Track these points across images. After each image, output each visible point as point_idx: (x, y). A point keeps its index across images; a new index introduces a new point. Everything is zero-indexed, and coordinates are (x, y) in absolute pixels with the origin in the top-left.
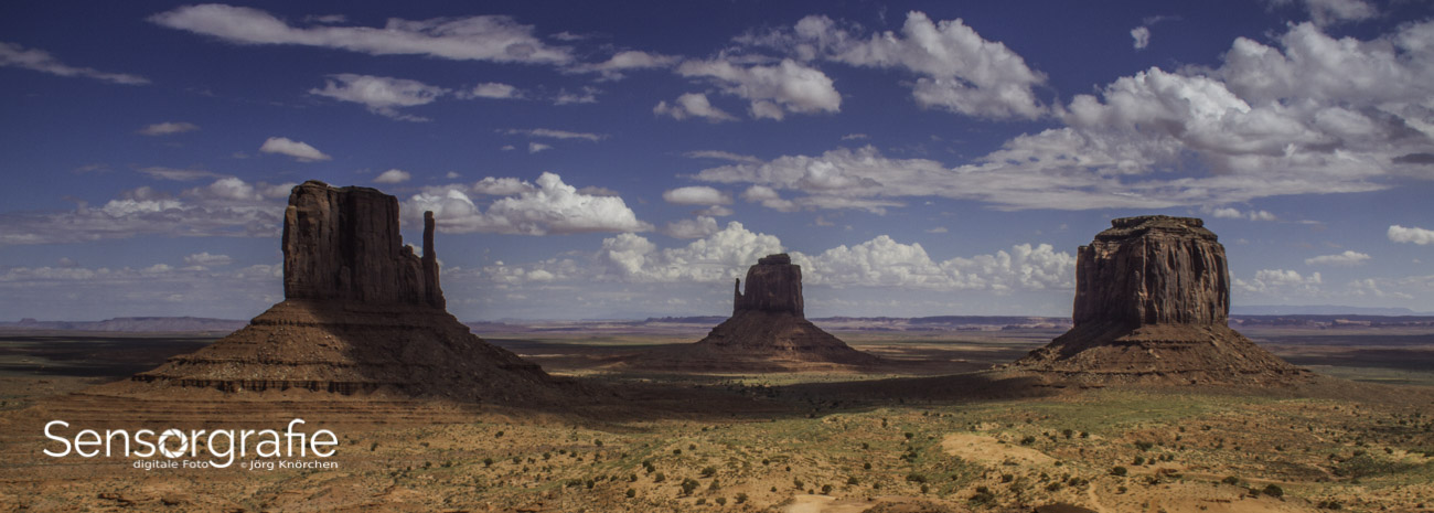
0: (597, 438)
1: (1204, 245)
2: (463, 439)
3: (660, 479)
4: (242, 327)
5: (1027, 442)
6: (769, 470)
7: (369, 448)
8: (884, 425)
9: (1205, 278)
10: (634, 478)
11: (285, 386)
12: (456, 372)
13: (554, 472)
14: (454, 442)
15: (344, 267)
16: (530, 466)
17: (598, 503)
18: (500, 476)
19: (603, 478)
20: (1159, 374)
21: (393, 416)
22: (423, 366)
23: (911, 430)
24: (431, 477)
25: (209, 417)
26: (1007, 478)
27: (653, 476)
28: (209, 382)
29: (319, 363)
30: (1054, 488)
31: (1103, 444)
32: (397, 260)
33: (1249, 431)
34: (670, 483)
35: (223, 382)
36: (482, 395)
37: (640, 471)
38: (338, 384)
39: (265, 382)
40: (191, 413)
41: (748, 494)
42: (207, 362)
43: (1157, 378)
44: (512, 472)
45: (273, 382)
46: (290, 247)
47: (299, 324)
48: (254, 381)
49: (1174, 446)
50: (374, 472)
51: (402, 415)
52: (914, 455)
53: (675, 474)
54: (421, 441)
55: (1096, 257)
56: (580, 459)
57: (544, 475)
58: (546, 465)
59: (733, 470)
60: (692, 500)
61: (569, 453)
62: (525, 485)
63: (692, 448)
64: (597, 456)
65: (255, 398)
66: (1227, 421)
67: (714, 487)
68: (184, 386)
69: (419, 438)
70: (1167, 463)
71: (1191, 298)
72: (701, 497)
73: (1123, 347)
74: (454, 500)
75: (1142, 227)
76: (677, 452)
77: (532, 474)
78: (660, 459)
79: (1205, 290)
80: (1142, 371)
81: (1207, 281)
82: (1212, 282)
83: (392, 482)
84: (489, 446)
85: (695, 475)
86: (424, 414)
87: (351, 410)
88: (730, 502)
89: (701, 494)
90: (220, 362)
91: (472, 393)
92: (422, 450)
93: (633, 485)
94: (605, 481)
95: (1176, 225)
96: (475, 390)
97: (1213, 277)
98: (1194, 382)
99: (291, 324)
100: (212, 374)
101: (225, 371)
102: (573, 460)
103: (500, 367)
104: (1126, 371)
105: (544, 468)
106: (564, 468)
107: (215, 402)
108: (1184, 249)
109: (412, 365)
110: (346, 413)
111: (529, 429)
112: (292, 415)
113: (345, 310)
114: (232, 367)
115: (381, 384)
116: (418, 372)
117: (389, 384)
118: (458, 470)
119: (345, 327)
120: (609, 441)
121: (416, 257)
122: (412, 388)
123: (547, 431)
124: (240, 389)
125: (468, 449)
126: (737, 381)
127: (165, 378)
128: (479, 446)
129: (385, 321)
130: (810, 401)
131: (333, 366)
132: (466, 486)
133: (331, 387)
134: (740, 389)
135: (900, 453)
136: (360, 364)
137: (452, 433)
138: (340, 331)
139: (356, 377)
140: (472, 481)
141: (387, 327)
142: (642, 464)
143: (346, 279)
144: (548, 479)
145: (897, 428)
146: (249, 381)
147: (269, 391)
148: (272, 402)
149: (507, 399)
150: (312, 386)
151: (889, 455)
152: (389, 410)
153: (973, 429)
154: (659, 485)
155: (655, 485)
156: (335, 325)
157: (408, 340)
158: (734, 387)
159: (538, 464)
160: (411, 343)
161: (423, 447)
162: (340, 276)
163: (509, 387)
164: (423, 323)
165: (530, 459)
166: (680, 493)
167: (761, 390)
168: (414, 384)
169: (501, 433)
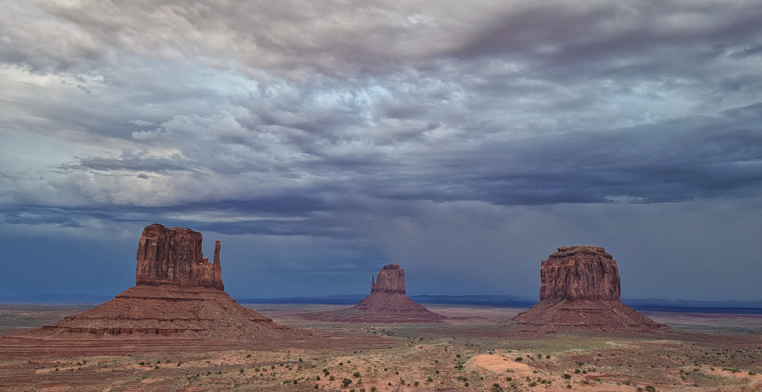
0: (300, 357)
1: (605, 260)
2: (229, 359)
3: (332, 379)
4: (110, 300)
5: (519, 360)
6: (388, 374)
7: (177, 365)
10: (318, 379)
11: (130, 332)
12: (228, 323)
13: (277, 376)
14: (223, 361)
15: (170, 269)
16: (264, 373)
18: (247, 379)
19: (302, 378)
20: (586, 326)
21: (190, 347)
22: (209, 320)
23: (459, 353)
24: (209, 380)
25: (86, 349)
26: (509, 379)
27: (328, 378)
28: (86, 331)
29: (153, 319)
30: (533, 385)
31: (558, 362)
32: (200, 265)
34: (337, 381)
35: (95, 329)
36: (241, 335)
37: (322, 375)
38: (162, 329)
39: (120, 329)
40: (75, 347)
41: (376, 387)
42: (88, 319)
43: (585, 328)
44: (254, 376)
45: (125, 330)
46: (141, 258)
47: (145, 298)
48: (113, 329)
49: (596, 364)
50: (179, 378)
51: (196, 347)
52: (461, 367)
53: (340, 377)
54: (207, 360)
55: (550, 267)
56: (291, 369)
57: (271, 377)
58: (273, 372)
59: (370, 374)
60: (348, 390)
61: (285, 365)
62: (261, 384)
63: (349, 362)
64: (300, 367)
65: (113, 338)
66: (623, 351)
67: (360, 383)
68: (72, 332)
69: (205, 359)
70: (592, 373)
71: (600, 287)
73: (566, 312)
75: (573, 251)
76: (341, 364)
77: (265, 378)
78: (332, 368)
79: (607, 283)
80: (577, 324)
81: (608, 278)
82: (611, 279)
83: (188, 383)
84: (243, 362)
85: (349, 377)
86: (209, 345)
87: (168, 344)
88: (367, 391)
89: (352, 387)
90: (96, 318)
91: (235, 335)
92: (206, 366)
93: (317, 382)
94: (303, 380)
95: (591, 251)
96: (237, 332)
97: (611, 276)
98: (604, 330)
99: (140, 298)
100: (89, 326)
101: (98, 324)
102: (287, 369)
103: (251, 320)
104: (568, 324)
105: (271, 374)
106: (282, 374)
108: (595, 263)
109: (204, 320)
110: (165, 346)
111: (264, 353)
112: (134, 347)
113: (169, 291)
114: (102, 322)
115: (186, 329)
116: (207, 323)
117: (190, 330)
118: (224, 376)
119: (168, 299)
120: (306, 358)
121: (210, 264)
122: (203, 332)
123: (274, 354)
124: (105, 334)
125: (231, 364)
126: (372, 328)
127: (62, 328)
128: (237, 363)
129: (190, 296)
130: (409, 338)
131: (160, 320)
132: (229, 384)
133: (157, 332)
134: (374, 331)
135: (454, 366)
136: (175, 319)
137: (223, 356)
138: (165, 301)
139: (173, 326)
140: (232, 382)
141: (192, 300)
142: (322, 371)
143: (171, 275)
144: (273, 380)
145: (453, 352)
146: (110, 329)
147: (122, 334)
148: (123, 340)
149: (254, 337)
150: (146, 331)
151: (448, 367)
152: (189, 344)
153: (491, 353)
154: (331, 383)
155: (329, 382)
156: (163, 299)
157: (203, 307)
158: (371, 331)
159: (268, 372)
160: (204, 308)
161: (207, 364)
162: (168, 273)
163: (255, 331)
164: (212, 298)
165: (264, 369)
166: (342, 386)
167: (384, 332)
168: (204, 330)
169: (249, 356)
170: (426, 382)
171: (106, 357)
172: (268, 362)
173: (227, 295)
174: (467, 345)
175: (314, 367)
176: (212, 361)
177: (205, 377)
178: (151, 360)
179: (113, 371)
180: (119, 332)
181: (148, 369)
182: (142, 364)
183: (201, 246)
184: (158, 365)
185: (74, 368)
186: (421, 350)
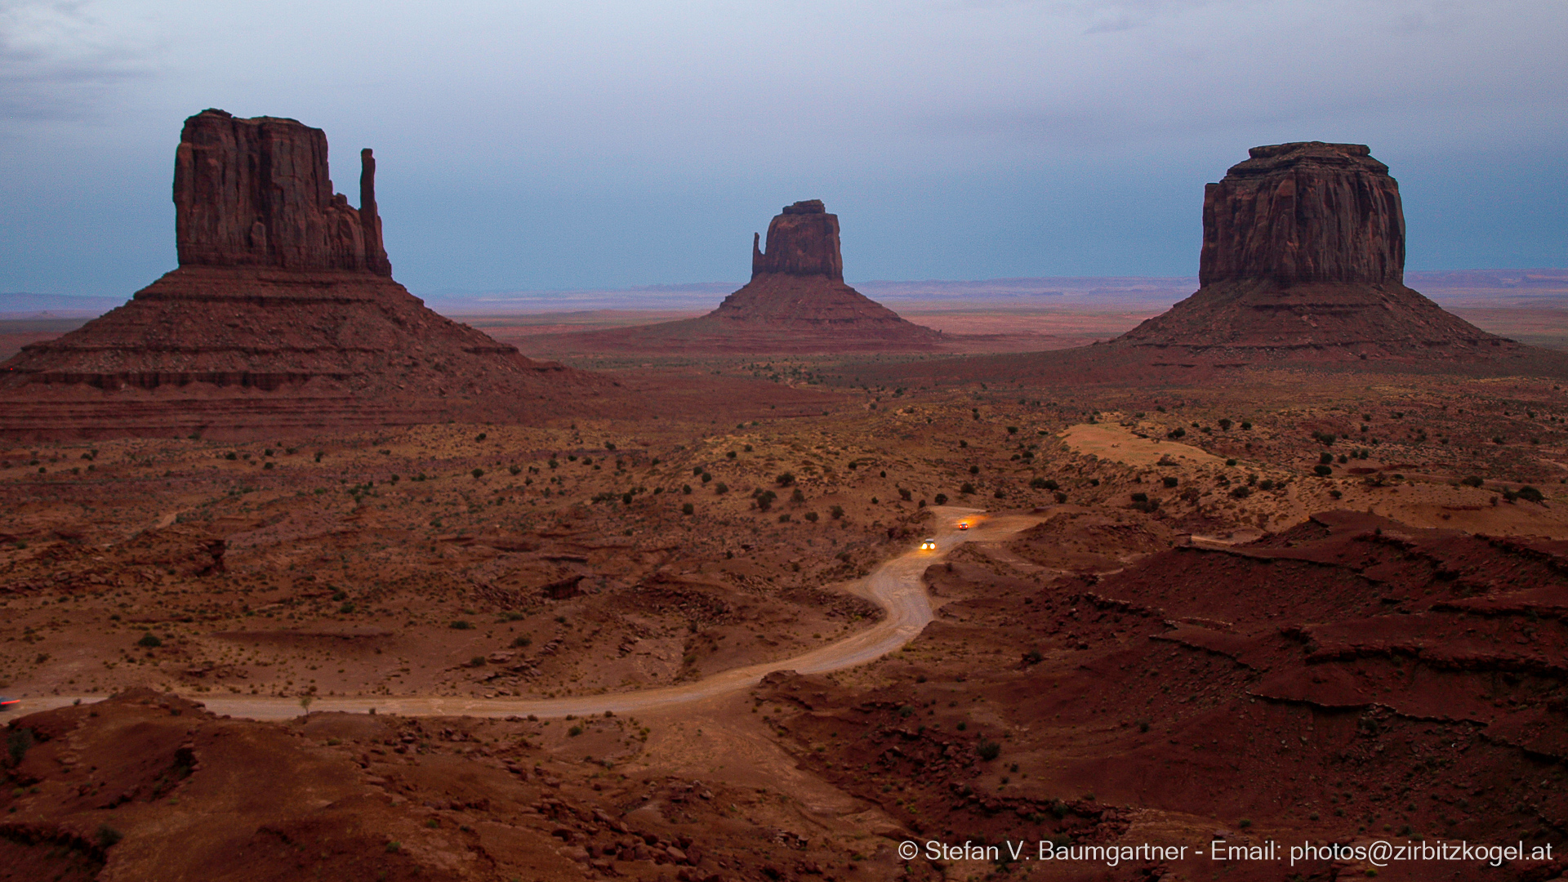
0: (607, 439)
1: (1373, 179)
2: (434, 444)
3: (722, 490)
4: (122, 304)
5: (1177, 435)
6: (862, 479)
7: (313, 460)
8: (976, 417)
9: (1373, 222)
10: (688, 490)
11: (183, 381)
12: (410, 357)
13: (568, 485)
14: (422, 449)
15: (258, 223)
16: (532, 477)
17: (646, 523)
18: (496, 491)
19: (642, 490)
20: (1316, 347)
21: (331, 416)
22: (365, 351)
23: (1011, 423)
24: (403, 495)
25: (87, 422)
26: (1170, 483)
27: (711, 486)
28: (78, 378)
29: (229, 349)
30: (1240, 494)
31: (1273, 437)
32: (327, 213)
33: (1451, 419)
34: (736, 495)
35: (100, 376)
36: (446, 387)
37: (695, 482)
38: (255, 375)
39: (157, 375)
40: (61, 418)
41: (843, 508)
42: (77, 351)
43: (1314, 352)
44: (511, 486)
45: (168, 375)
46: (185, 197)
47: (205, 299)
48: (142, 375)
49: (1363, 440)
50: (326, 490)
51: (343, 415)
52: (1029, 455)
53: (742, 484)
54: (378, 448)
55: (1229, 198)
56: (597, 468)
57: (554, 488)
58: (554, 475)
59: (815, 476)
60: (772, 517)
61: (580, 460)
62: (532, 503)
63: (748, 449)
64: (619, 463)
65: (143, 396)
66: (1421, 406)
67: (798, 498)
68: (47, 382)
69: (375, 443)
70: (1362, 462)
71: (1356, 248)
72: (782, 513)
73: (1271, 312)
74: (444, 523)
75: (1290, 157)
76: (732, 455)
77: (539, 488)
78: (713, 464)
79: (1374, 236)
80: (1294, 344)
81: (1376, 226)
82: (1382, 227)
83: (353, 505)
84: (469, 452)
85: (765, 484)
86: (372, 413)
87: (274, 410)
88: (824, 517)
89: (781, 508)
90: (95, 350)
91: (433, 385)
92: (383, 460)
93: (689, 499)
94: (645, 495)
95: (1335, 154)
96: (436, 380)
97: (1383, 220)
98: (1363, 357)
99: (190, 298)
100: (85, 366)
101: (102, 362)
102: (589, 468)
103: (467, 350)
104: (1272, 344)
105: (553, 480)
106: (580, 479)
107: (93, 403)
108: (1346, 185)
109: (352, 350)
110: (269, 414)
111: (517, 430)
112: (197, 418)
113: (260, 280)
114: (112, 357)
115: (312, 374)
116: (360, 360)
117: (324, 374)
118: (437, 485)
119: (262, 301)
120: (622, 443)
121: (352, 208)
122: (353, 380)
123: (541, 432)
124: (123, 386)
125: (441, 458)
126: (763, 365)
127: (20, 372)
128: (455, 454)
129: (314, 292)
130: (866, 389)
131: (247, 353)
132: (454, 505)
133: (246, 380)
134: (770, 374)
135: (1009, 455)
136: (283, 349)
137: (419, 438)
138: (254, 306)
139: (279, 366)
140: (460, 498)
141: (317, 301)
142: (692, 473)
143: (261, 239)
144: (561, 493)
145: (993, 420)
146: (135, 375)
147: (162, 386)
148: (169, 402)
149: (479, 391)
150: (220, 380)
151: (995, 456)
152: (325, 409)
153: (1092, 421)
154: (723, 499)
155: (717, 499)
156: (249, 299)
157: (345, 318)
158: (762, 373)
159: (542, 476)
160: (348, 322)
161: (384, 456)
162: (253, 235)
163: (480, 375)
164: (364, 296)
165: (531, 468)
166: (753, 507)
167: (797, 376)
168: (356, 375)
169: (482, 437)
170: (959, 494)
171: (139, 440)
172: (532, 451)
173: (401, 288)
174: (1022, 402)
175: (656, 462)
176: (394, 450)
177: (388, 487)
178: (250, 448)
179: (167, 475)
180: (151, 382)
181: (247, 469)
182: (231, 457)
183: (325, 166)
184: (269, 460)
185: (78, 465)
186: (912, 417)
